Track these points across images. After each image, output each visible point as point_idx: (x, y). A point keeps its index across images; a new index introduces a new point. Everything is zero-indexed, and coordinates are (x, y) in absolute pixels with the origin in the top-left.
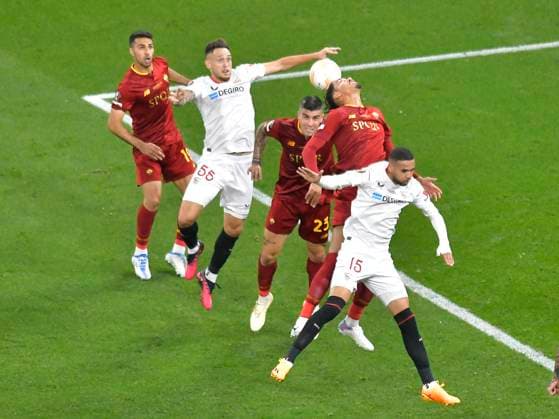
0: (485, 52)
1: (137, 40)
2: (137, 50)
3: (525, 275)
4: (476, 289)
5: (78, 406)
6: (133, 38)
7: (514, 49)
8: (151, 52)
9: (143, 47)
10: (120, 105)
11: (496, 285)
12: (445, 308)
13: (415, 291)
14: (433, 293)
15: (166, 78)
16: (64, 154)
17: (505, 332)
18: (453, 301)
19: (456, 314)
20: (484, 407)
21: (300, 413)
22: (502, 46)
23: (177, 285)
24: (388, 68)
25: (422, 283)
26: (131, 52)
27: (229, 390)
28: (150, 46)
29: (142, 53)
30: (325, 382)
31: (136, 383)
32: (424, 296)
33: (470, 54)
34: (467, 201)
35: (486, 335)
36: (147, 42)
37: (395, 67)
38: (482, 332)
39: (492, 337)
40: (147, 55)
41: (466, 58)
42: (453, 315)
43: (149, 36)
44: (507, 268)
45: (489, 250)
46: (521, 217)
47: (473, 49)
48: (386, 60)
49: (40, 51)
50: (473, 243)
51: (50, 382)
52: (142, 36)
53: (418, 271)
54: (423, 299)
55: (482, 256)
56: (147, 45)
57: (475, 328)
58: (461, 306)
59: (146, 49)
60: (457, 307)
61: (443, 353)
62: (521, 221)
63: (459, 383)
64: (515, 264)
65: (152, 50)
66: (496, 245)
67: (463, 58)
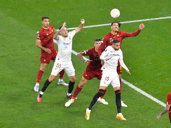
0: (156, 19)
1: (44, 19)
2: (44, 22)
3: (168, 85)
4: (153, 89)
5: (35, 124)
6: (43, 19)
7: (165, 18)
8: (48, 23)
9: (46, 21)
10: (39, 38)
11: (160, 88)
12: (144, 95)
13: (135, 90)
14: (141, 90)
15: (52, 31)
16: (31, 49)
17: (162, 102)
18: (147, 93)
19: (147, 96)
20: (156, 124)
21: (101, 126)
22: (161, 17)
23: (65, 88)
24: (127, 23)
25: (137, 87)
26: (42, 23)
27: (80, 119)
28: (48, 21)
29: (46, 23)
30: (109, 117)
31: (52, 117)
32: (138, 91)
33: (152, 19)
34: (151, 63)
35: (157, 103)
36: (47, 20)
37: (129, 23)
38: (155, 102)
39: (158, 103)
40: (47, 24)
41: (151, 20)
42: (147, 97)
43: (48, 18)
44: (163, 83)
45: (158, 77)
46: (167, 68)
47: (153, 18)
48: (127, 21)
49: (24, 18)
50: (153, 75)
51: (27, 117)
52: (46, 18)
53: (136, 84)
54: (138, 92)
55: (155, 79)
56: (47, 21)
57: (153, 101)
58: (149, 94)
59: (47, 22)
60: (148, 94)
61: (144, 108)
62: (167, 69)
63: (148, 117)
64: (165, 81)
65: (49, 22)
66: (159, 76)
67: (150, 21)
